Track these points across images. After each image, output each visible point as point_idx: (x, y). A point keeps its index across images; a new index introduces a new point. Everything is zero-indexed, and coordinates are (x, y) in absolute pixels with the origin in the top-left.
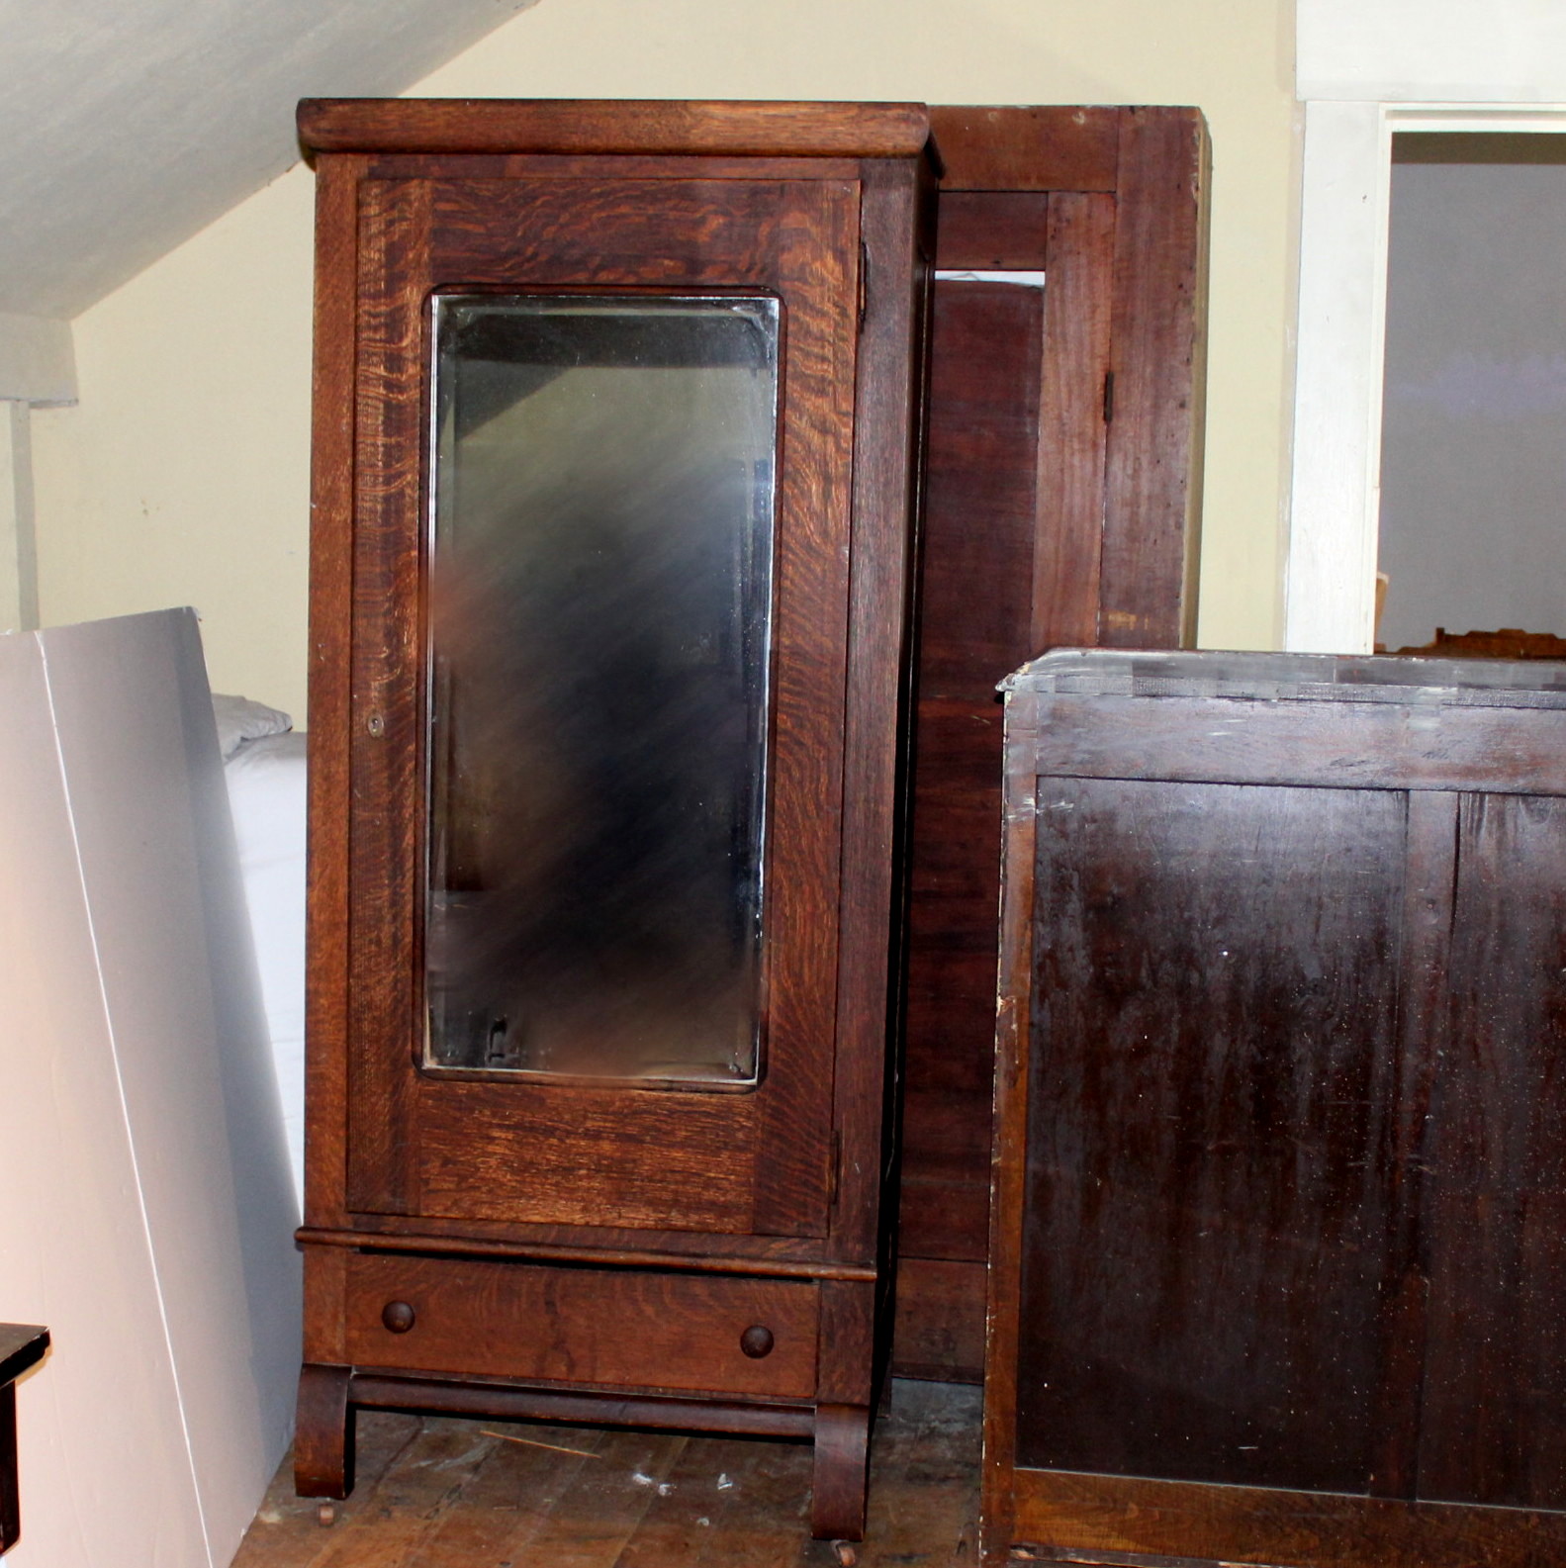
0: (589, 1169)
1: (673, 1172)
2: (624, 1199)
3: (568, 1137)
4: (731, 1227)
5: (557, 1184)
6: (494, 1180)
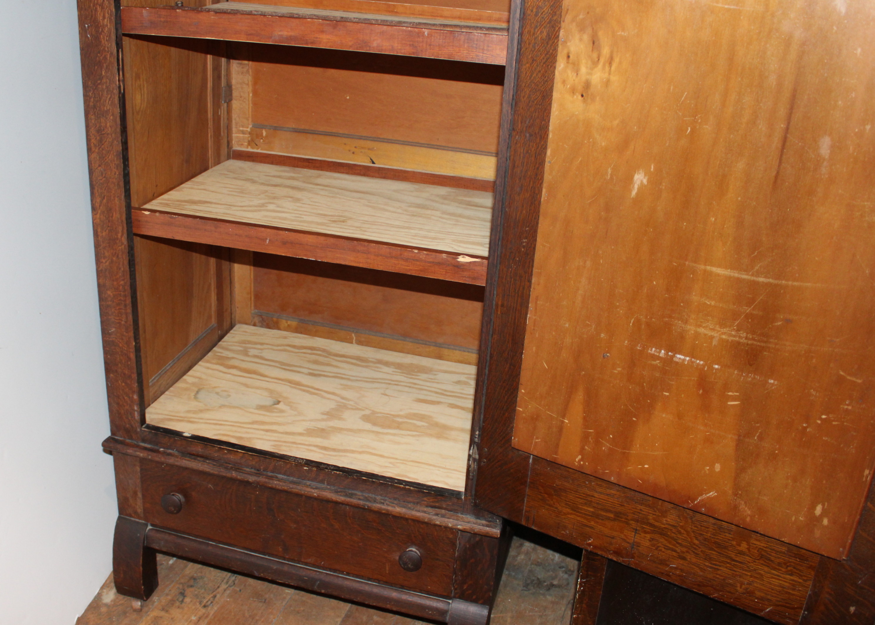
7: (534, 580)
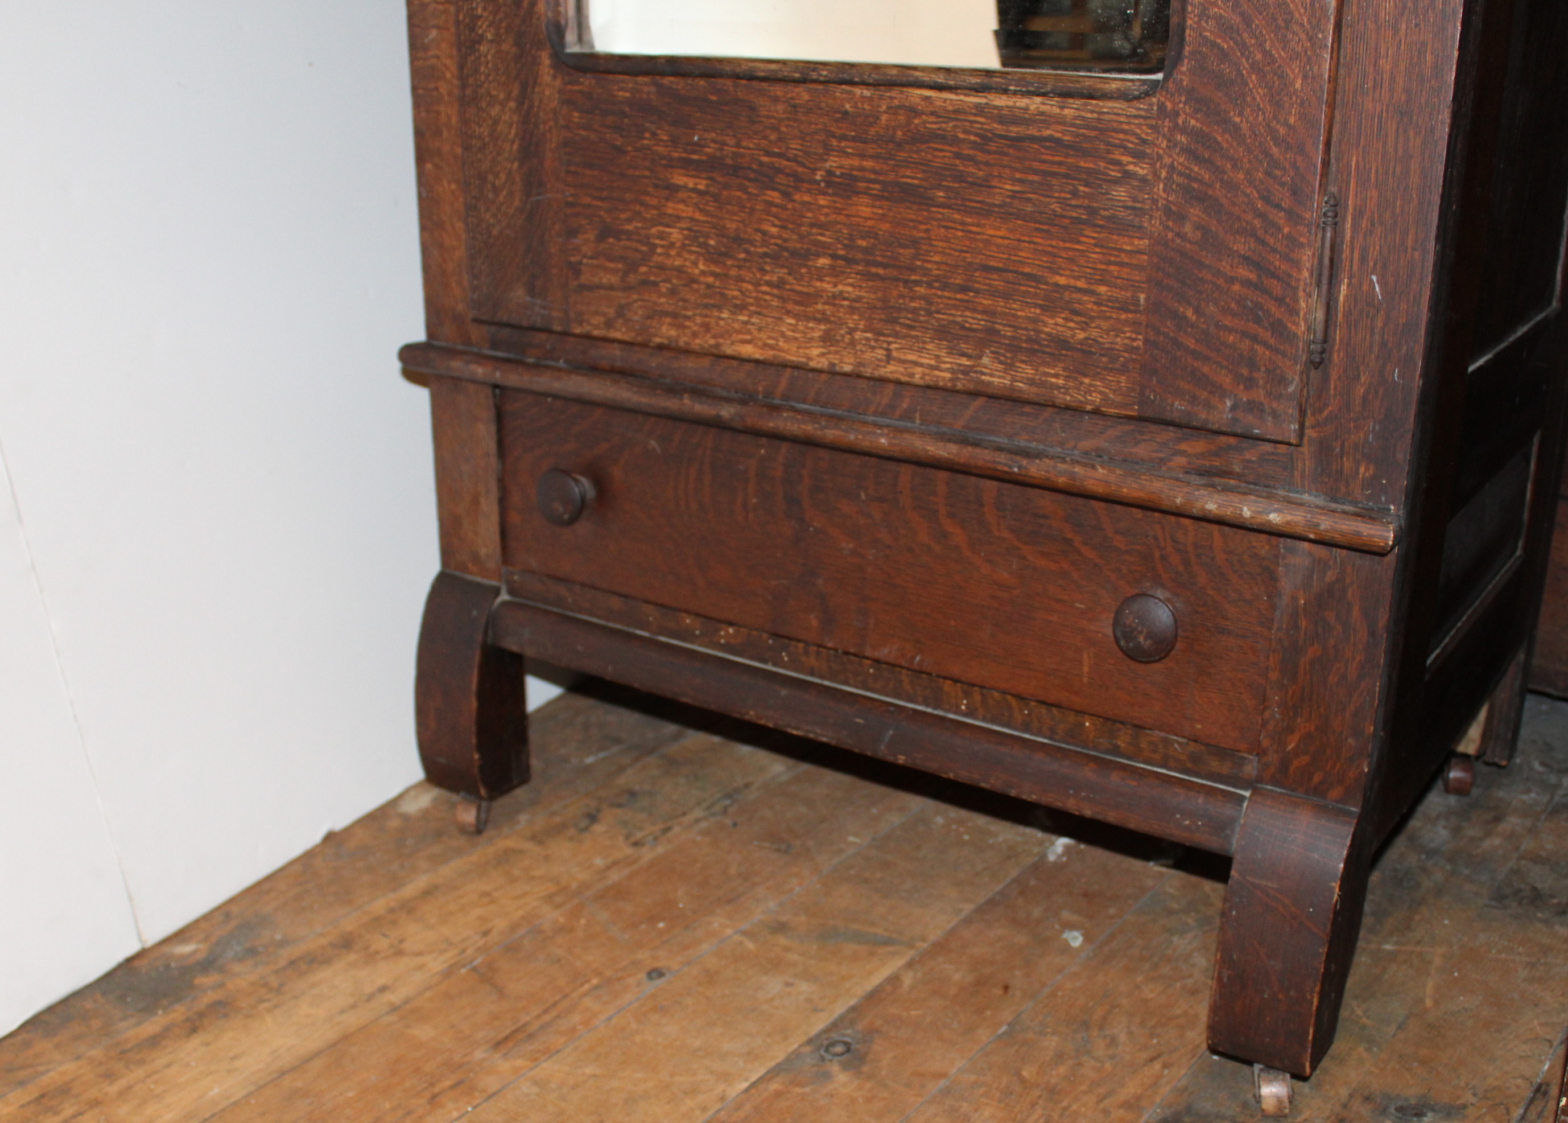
0: (834, 257)
1: (986, 269)
2: (894, 321)
3: (797, 189)
4: (1096, 398)
5: (780, 284)
6: (680, 270)
7: (1520, 891)
